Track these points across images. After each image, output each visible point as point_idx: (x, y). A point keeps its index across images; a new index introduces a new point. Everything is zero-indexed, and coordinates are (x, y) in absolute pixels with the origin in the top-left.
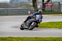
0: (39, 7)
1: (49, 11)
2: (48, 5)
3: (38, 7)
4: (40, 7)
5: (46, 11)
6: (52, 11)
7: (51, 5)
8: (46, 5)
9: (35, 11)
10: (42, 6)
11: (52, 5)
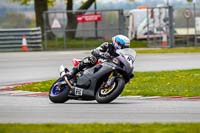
0: (56, 24)
1: (90, 39)
2: (87, 18)
3: (53, 26)
4: (59, 26)
5: (78, 39)
6: (97, 38)
7: (96, 18)
8: (79, 19)
9: (43, 38)
10: (66, 23)
11: (99, 19)
